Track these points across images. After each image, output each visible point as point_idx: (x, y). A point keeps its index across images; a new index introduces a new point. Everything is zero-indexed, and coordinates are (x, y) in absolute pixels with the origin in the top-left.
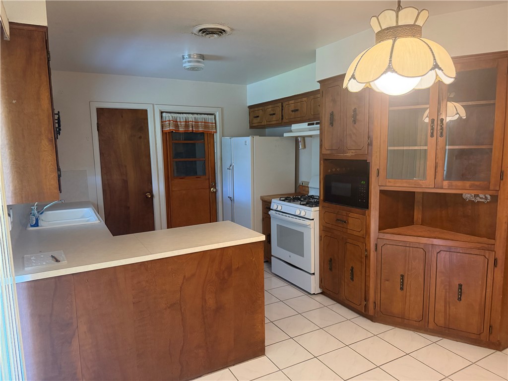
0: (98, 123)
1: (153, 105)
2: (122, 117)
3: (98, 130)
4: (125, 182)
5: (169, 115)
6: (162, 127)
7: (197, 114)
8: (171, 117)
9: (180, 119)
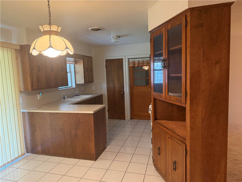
0: (106, 65)
1: (125, 56)
2: (114, 62)
3: (106, 68)
4: (114, 87)
5: (131, 59)
6: (129, 64)
7: (144, 58)
8: (132, 61)
9: (136, 61)
